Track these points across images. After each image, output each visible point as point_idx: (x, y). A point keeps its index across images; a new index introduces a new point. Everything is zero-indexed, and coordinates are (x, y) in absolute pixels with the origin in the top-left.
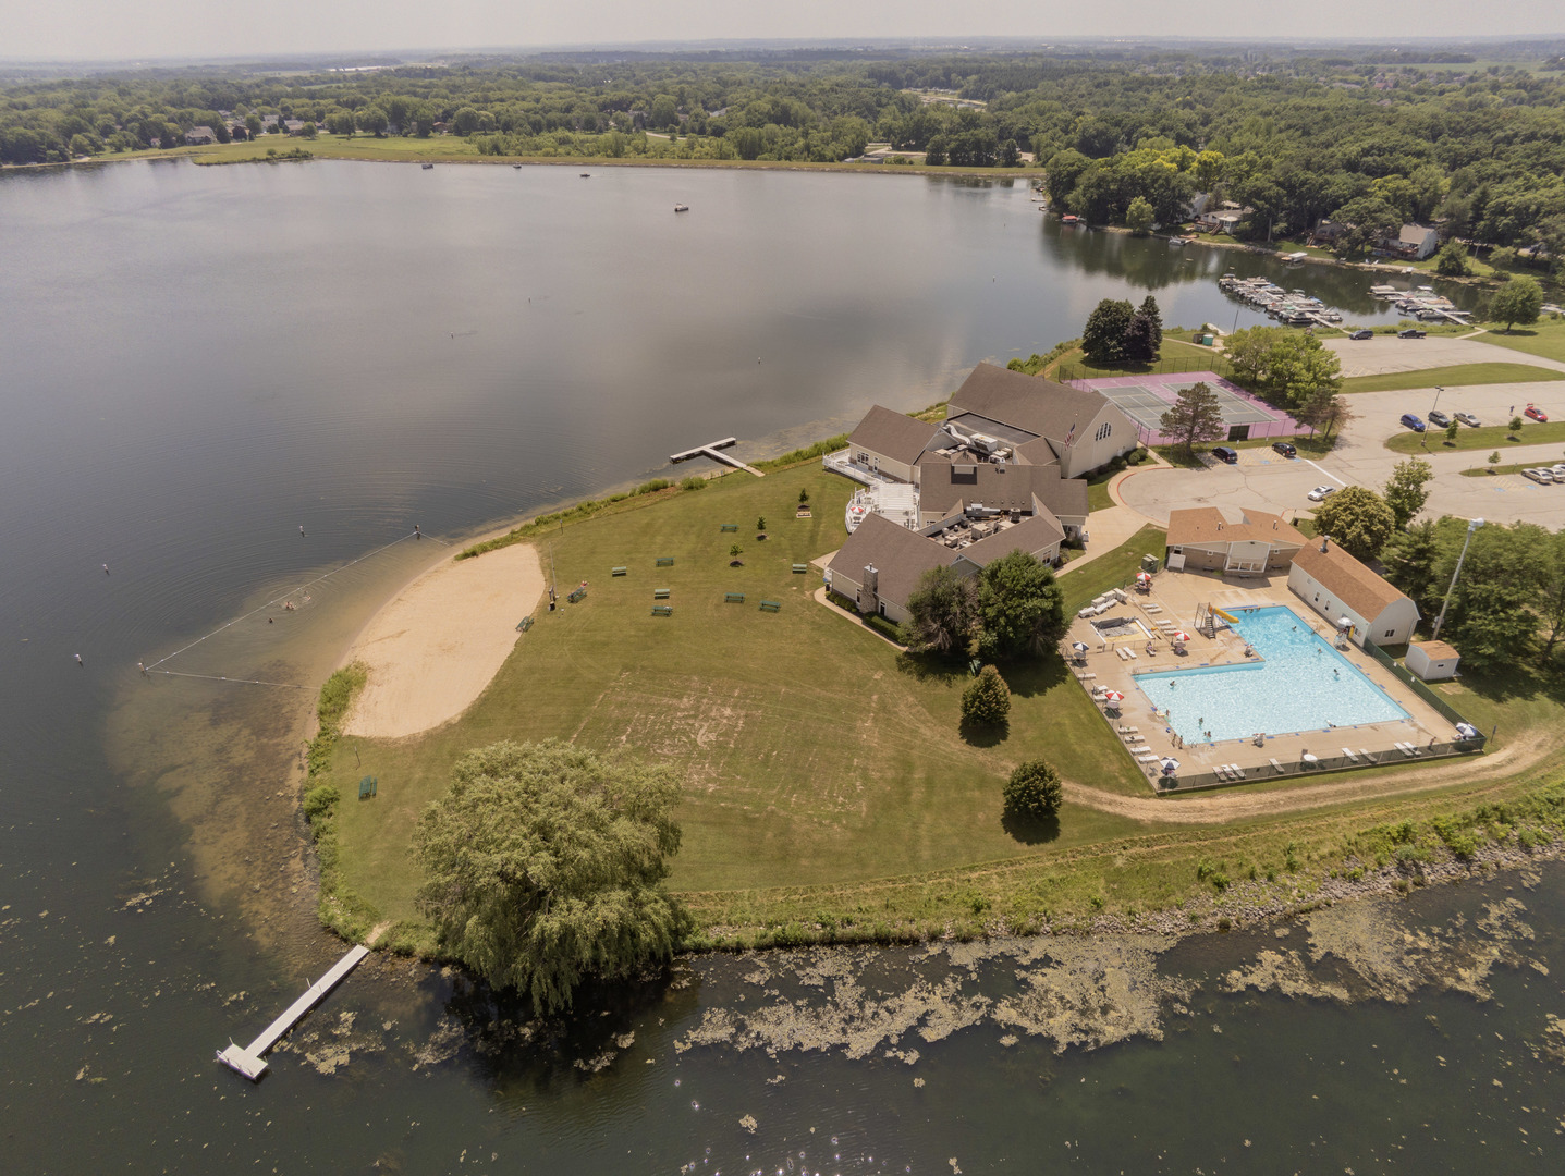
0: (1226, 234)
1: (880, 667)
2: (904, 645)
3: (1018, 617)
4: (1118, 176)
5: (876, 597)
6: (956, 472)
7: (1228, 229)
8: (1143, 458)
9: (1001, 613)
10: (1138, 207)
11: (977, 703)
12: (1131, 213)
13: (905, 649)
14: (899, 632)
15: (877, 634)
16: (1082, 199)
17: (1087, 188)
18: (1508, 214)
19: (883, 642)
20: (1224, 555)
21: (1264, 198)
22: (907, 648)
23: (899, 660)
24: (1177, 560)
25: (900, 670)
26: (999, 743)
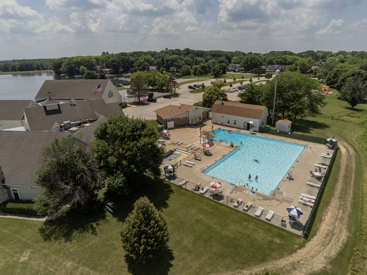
0: (108, 74)
1: (26, 246)
2: (43, 216)
3: (135, 156)
4: (74, 62)
5: (6, 187)
6: (48, 109)
7: (108, 72)
8: (126, 106)
9: (121, 157)
10: (82, 69)
11: (143, 240)
12: (81, 71)
13: (44, 219)
14: (35, 207)
15: (16, 217)
16: (65, 69)
17: (65, 65)
18: (169, 61)
19: (23, 222)
20: (187, 117)
21: (116, 62)
22: (46, 217)
23: (42, 231)
24: (171, 124)
25: (46, 240)
26: (171, 266)
